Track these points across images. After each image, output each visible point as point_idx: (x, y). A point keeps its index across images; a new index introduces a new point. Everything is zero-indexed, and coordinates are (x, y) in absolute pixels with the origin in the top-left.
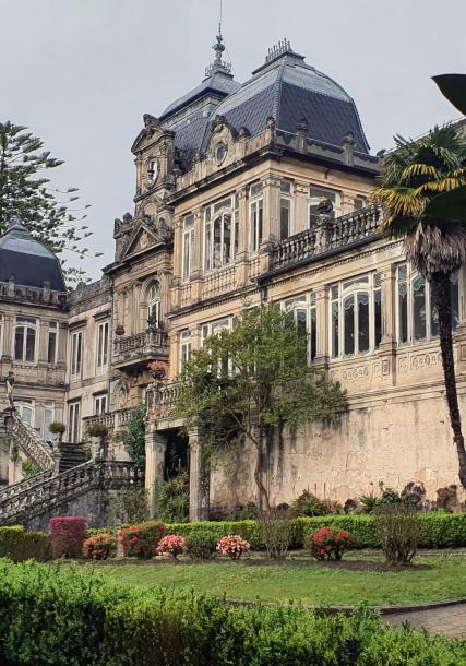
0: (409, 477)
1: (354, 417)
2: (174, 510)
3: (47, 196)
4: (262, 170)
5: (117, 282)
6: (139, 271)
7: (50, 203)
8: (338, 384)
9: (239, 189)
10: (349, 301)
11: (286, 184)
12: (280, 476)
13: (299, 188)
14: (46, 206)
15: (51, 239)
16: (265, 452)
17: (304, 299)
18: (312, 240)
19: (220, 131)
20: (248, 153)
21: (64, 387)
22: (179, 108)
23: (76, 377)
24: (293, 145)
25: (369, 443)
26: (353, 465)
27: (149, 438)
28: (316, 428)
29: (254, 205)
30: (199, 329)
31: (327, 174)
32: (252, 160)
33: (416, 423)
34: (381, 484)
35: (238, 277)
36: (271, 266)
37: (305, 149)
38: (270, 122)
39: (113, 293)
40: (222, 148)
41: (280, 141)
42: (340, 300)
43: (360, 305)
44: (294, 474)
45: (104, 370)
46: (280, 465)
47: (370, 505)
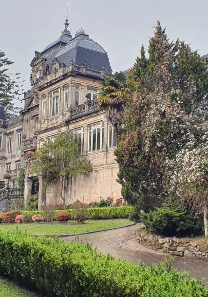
0: (109, 195)
1: (94, 173)
2: (32, 207)
3: (7, 76)
4: (69, 80)
5: (25, 117)
6: (32, 113)
7: (8, 80)
8: (90, 161)
9: (61, 86)
10: (95, 131)
11: (78, 86)
12: (71, 194)
13: (83, 87)
14: (6, 81)
15: (8, 94)
16: (66, 186)
17: (81, 129)
18: (84, 108)
19: (55, 64)
20: (64, 73)
21: (4, 158)
22: (50, 48)
23: (9, 154)
24: (80, 71)
25: (98, 183)
26: (93, 191)
27: (26, 180)
28: (82, 177)
29: (66, 93)
30: (47, 139)
31: (94, 82)
32: (65, 76)
33: (112, 176)
34: (101, 197)
35: (60, 120)
36: (71, 117)
37: (86, 72)
38: (72, 62)
39: (23, 121)
40: (56, 71)
41: (76, 69)
42: (92, 131)
43: (98, 133)
44: (75, 194)
45: (19, 152)
46: (71, 190)
47: (95, 204)
